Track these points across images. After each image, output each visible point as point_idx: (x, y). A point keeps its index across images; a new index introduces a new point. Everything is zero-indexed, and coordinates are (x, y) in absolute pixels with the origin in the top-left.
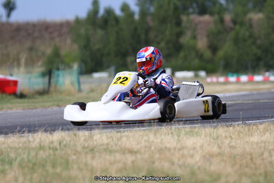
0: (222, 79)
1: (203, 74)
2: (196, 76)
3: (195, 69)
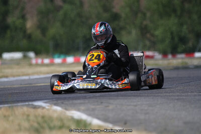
0: (47, 61)
1: (32, 54)
2: (25, 57)
3: (24, 50)
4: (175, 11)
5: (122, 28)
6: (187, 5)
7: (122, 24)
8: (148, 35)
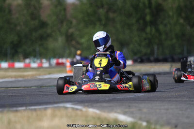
4: (100, 20)
5: (49, 36)
6: (111, 15)
7: (49, 31)
8: (74, 43)
